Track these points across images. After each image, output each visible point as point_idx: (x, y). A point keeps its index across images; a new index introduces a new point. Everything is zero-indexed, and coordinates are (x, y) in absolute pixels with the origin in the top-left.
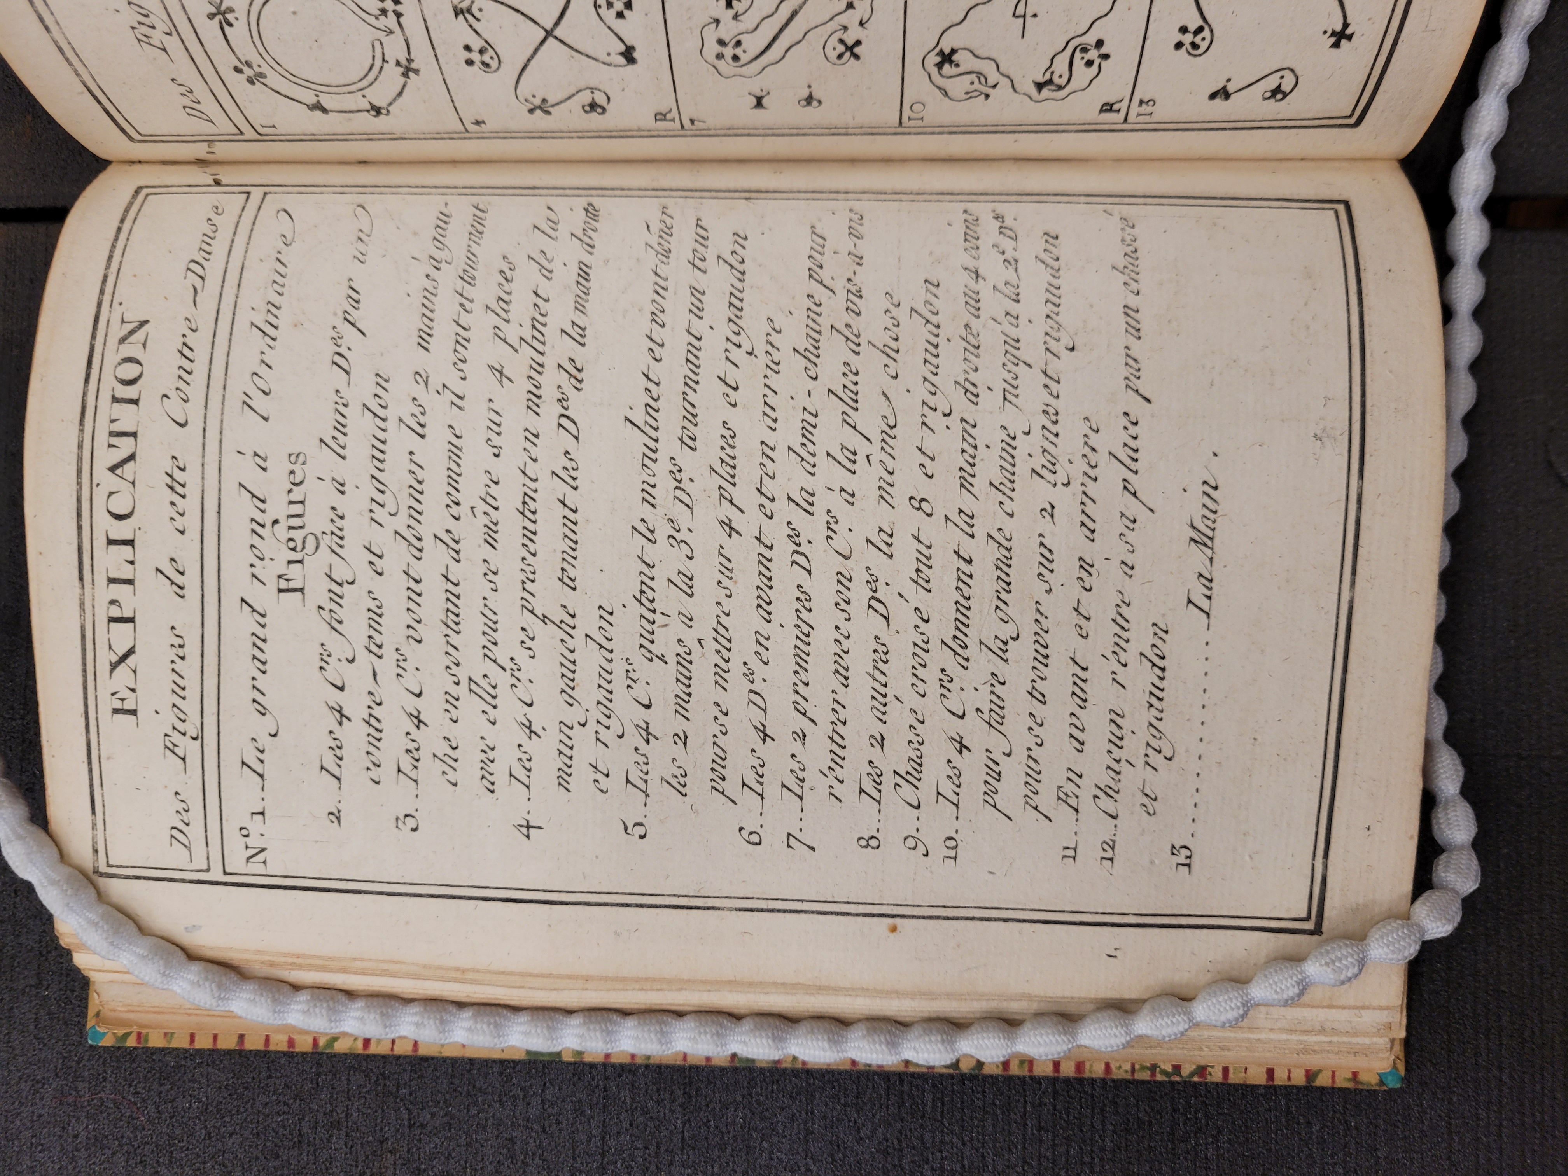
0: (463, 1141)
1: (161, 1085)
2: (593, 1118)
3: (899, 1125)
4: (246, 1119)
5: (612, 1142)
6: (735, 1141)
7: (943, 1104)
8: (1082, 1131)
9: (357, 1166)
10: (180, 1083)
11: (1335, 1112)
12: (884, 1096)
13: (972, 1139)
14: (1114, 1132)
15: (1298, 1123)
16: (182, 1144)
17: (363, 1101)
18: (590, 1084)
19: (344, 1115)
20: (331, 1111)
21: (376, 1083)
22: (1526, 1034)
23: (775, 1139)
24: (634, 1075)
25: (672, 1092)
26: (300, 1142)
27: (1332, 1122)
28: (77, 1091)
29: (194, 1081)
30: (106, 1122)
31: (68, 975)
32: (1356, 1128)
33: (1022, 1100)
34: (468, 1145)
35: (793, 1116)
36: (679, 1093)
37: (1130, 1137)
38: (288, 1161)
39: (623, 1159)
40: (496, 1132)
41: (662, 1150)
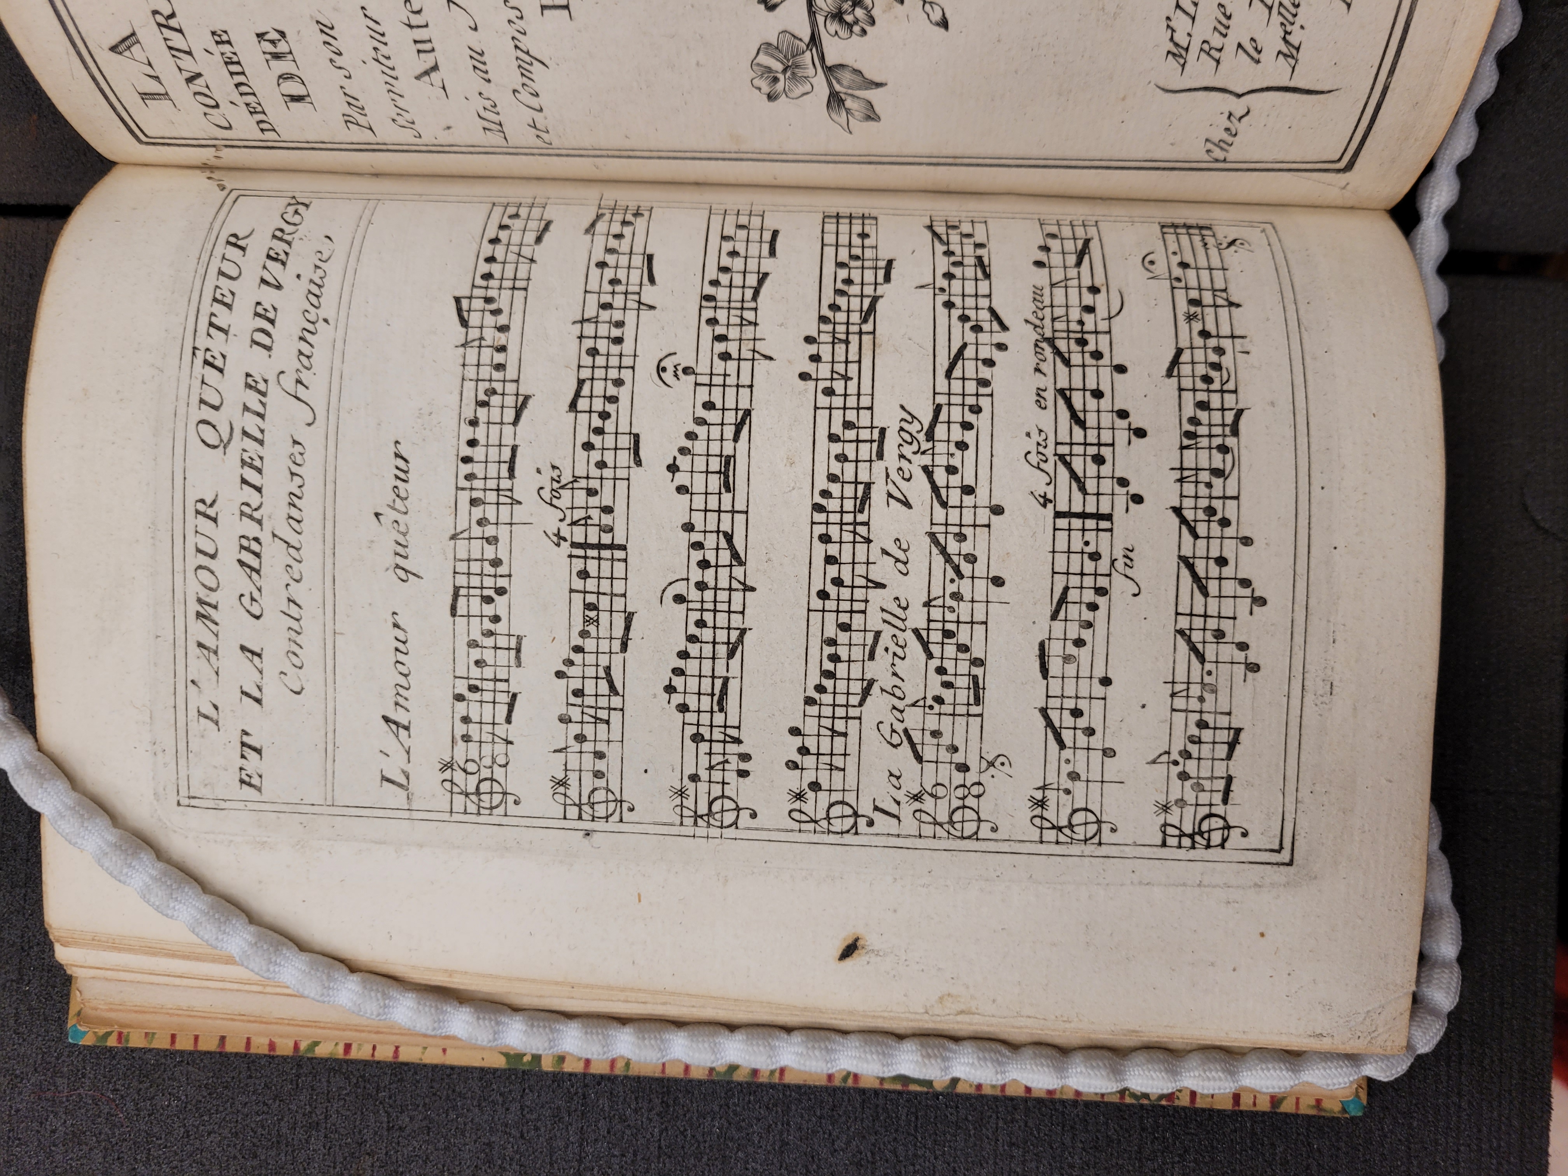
0: (441, 1145)
1: (141, 1083)
2: (571, 1124)
3: (873, 1139)
4: (224, 1119)
5: (589, 1149)
6: (711, 1151)
7: (917, 1118)
8: (1052, 1148)
9: (335, 1168)
10: (160, 1081)
11: (1298, 1134)
12: (859, 1110)
13: (944, 1153)
14: (1083, 1149)
15: (1262, 1145)
16: (160, 1142)
17: (341, 1103)
18: (569, 1092)
19: (323, 1116)
20: (310, 1113)
21: (356, 1085)
22: (1487, 1061)
23: (751, 1149)
24: (613, 1083)
25: (650, 1101)
26: (278, 1142)
27: (1295, 1144)
28: (56, 1087)
29: (174, 1080)
30: (84, 1118)
31: (49, 971)
32: (1319, 1150)
33: (994, 1116)
34: (447, 1149)
35: (770, 1126)
36: (657, 1101)
37: (1097, 1155)
38: (266, 1160)
39: (600, 1166)
40: (474, 1137)
41: (639, 1158)
